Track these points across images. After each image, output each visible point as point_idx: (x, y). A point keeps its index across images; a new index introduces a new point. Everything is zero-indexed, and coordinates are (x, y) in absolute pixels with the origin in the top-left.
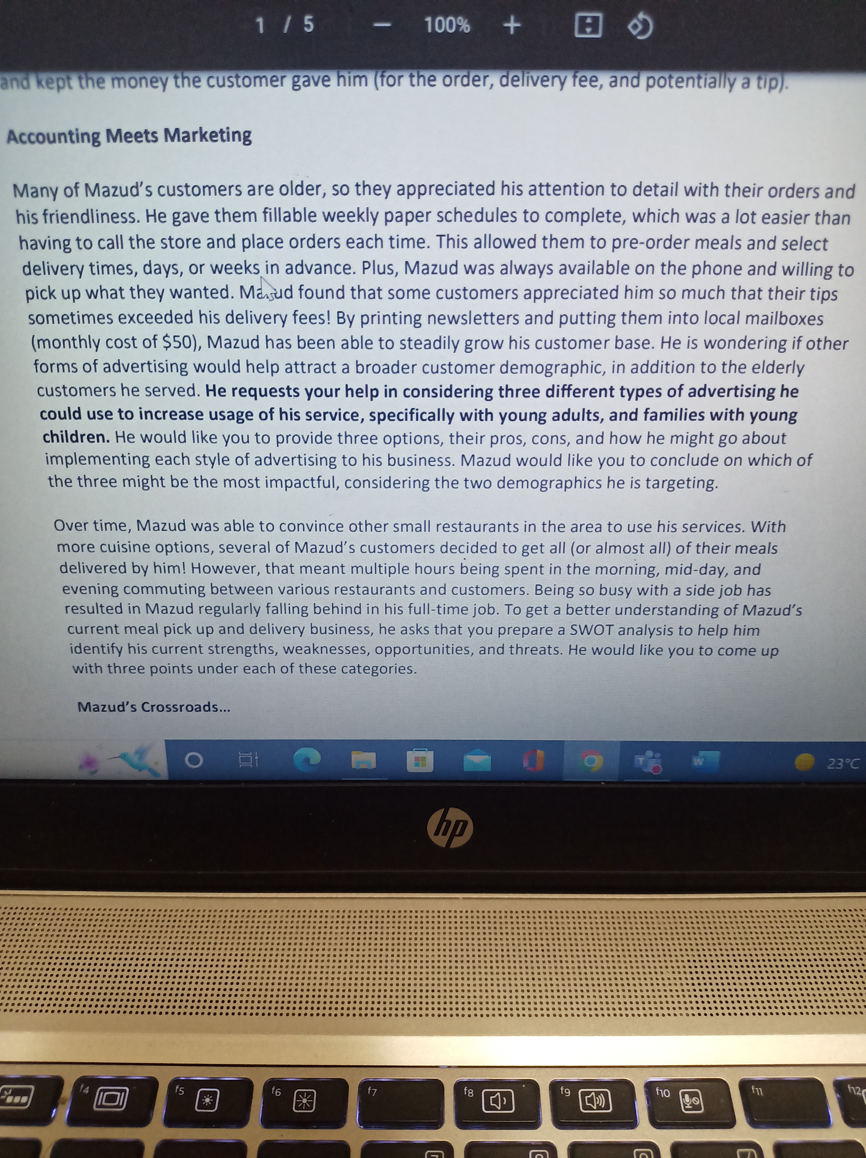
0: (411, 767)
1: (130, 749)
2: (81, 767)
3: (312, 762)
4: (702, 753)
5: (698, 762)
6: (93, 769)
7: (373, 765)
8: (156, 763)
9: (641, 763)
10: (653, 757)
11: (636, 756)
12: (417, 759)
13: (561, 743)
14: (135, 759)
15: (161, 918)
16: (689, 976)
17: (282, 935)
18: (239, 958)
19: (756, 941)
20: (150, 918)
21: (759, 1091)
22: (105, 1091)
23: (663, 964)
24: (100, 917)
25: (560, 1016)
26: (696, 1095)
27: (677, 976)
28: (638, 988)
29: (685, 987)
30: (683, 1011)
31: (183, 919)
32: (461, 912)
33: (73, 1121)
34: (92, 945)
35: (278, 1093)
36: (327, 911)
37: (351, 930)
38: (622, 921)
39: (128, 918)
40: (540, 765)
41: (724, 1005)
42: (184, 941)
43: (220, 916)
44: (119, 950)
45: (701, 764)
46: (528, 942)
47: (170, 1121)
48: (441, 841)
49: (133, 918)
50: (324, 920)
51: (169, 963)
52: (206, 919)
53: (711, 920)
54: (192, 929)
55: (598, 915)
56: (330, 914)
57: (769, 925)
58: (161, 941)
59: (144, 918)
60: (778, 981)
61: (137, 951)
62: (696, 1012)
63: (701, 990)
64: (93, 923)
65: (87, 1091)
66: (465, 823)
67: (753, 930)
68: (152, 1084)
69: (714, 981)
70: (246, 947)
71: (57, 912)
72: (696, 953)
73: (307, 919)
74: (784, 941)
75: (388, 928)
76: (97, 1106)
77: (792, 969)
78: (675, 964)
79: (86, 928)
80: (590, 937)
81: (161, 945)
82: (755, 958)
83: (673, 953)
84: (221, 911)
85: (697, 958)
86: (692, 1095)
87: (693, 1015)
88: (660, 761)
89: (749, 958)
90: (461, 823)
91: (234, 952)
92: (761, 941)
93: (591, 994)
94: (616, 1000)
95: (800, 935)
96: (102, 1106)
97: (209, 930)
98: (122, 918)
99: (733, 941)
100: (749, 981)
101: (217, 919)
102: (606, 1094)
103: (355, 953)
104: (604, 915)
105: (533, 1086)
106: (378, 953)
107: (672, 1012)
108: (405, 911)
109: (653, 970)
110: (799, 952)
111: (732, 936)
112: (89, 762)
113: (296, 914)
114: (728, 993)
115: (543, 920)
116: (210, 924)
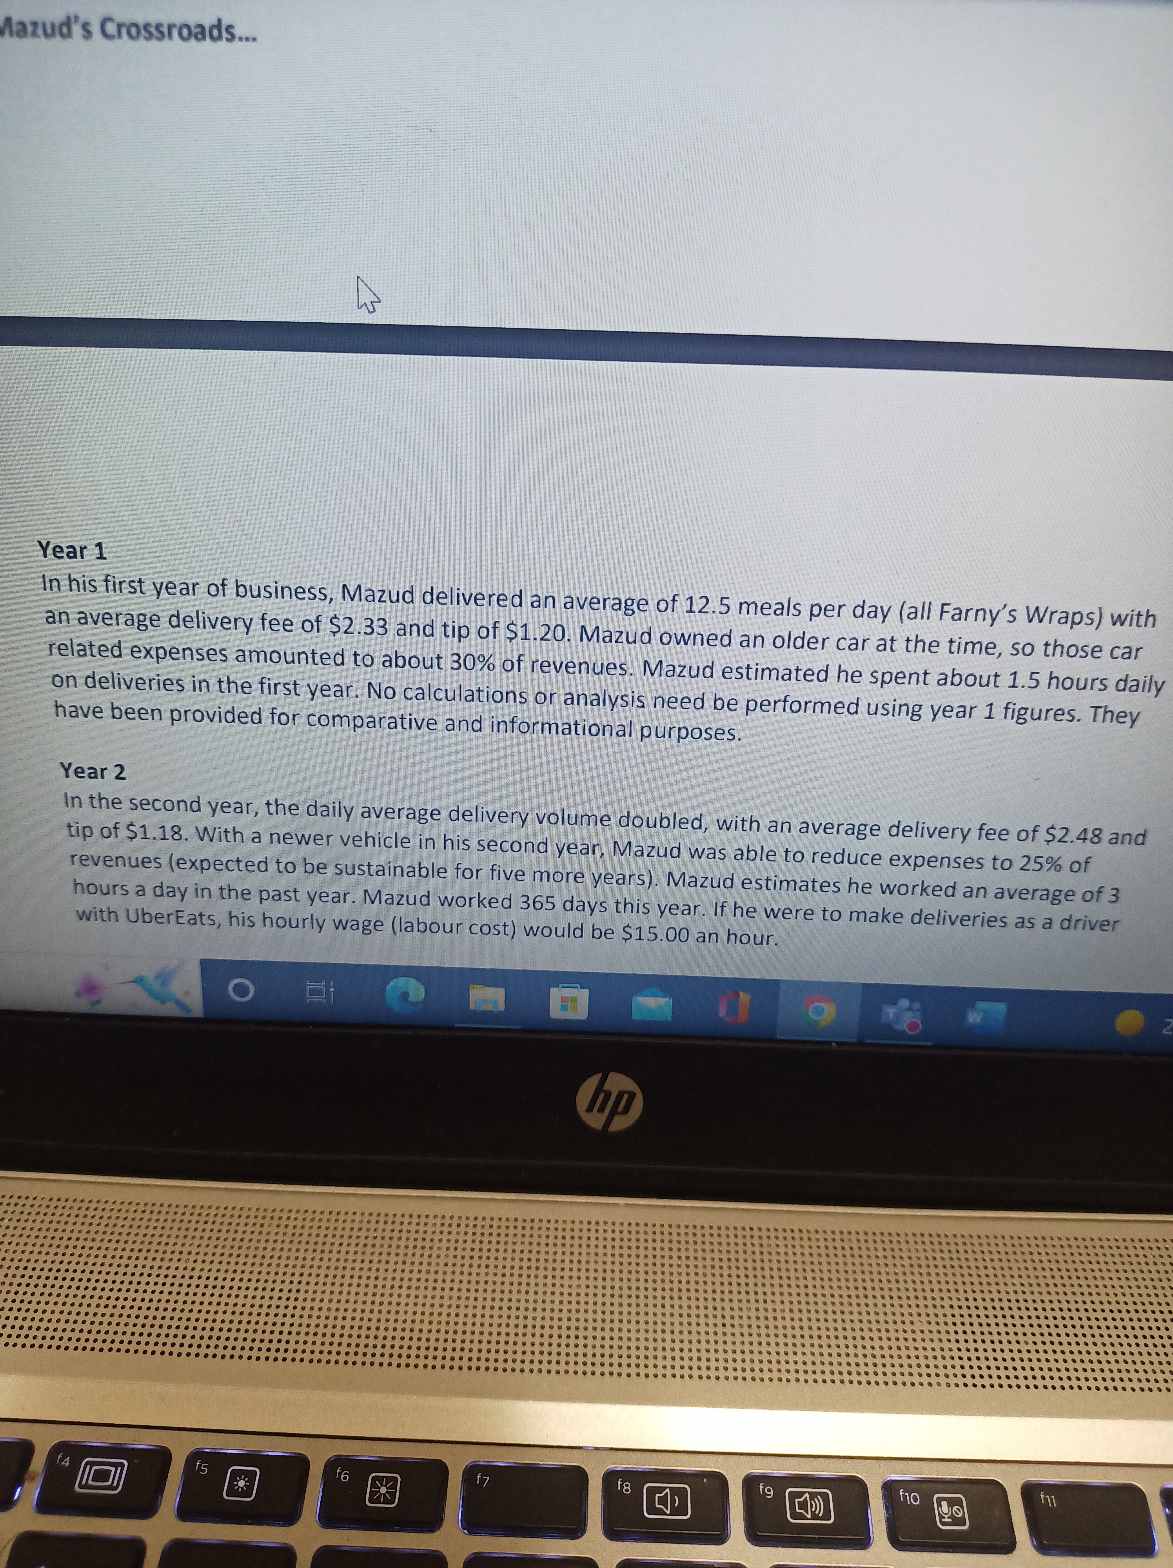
0: (556, 1012)
1: (150, 971)
2: (78, 995)
3: (411, 999)
4: (981, 1005)
5: (974, 1017)
6: (95, 999)
7: (501, 1006)
8: (187, 993)
9: (891, 1016)
10: (910, 1009)
11: (884, 1006)
12: (564, 999)
13: (775, 984)
14: (156, 986)
15: (187, 1218)
16: (952, 1329)
17: (360, 1249)
18: (296, 1279)
19: (1051, 1282)
20: (170, 1217)
21: (1052, 1501)
22: (93, 1464)
23: (914, 1310)
24: (99, 1213)
25: (762, 1380)
26: (958, 1502)
27: (934, 1328)
28: (877, 1343)
29: (946, 1345)
30: (943, 1380)
31: (219, 1220)
32: (622, 1224)
33: (45, 1506)
34: (86, 1252)
35: (345, 1477)
36: (427, 1216)
37: (460, 1245)
38: (855, 1245)
39: (139, 1215)
40: (743, 1014)
41: (1002, 1373)
42: (219, 1251)
43: (272, 1218)
44: (124, 1261)
45: (978, 1020)
46: (717, 1271)
47: (185, 1513)
48: (595, 1120)
49: (147, 1216)
50: (422, 1228)
51: (194, 1282)
52: (251, 1221)
53: (985, 1248)
54: (231, 1235)
55: (821, 1236)
56: (430, 1221)
57: (1069, 1258)
58: (185, 1250)
59: (162, 1217)
60: (1081, 1340)
61: (149, 1263)
62: (960, 1381)
63: (968, 1350)
64: (88, 1220)
65: (66, 1463)
66: (632, 1096)
67: (1046, 1265)
68: (163, 1456)
69: (987, 1338)
70: (308, 1263)
71: (37, 1203)
72: (962, 1295)
73: (397, 1227)
74: (1092, 1282)
75: (514, 1243)
76: (80, 1486)
77: (1103, 1324)
78: (931, 1311)
79: (78, 1227)
80: (808, 1268)
81: (184, 1257)
82: (1048, 1306)
83: (929, 1294)
84: (274, 1210)
85: (964, 1303)
86: (952, 1503)
87: (957, 1385)
88: (919, 1015)
89: (1039, 1305)
90: (626, 1097)
91: (290, 1270)
92: (1058, 1281)
93: (808, 1350)
94: (844, 1360)
95: (1114, 1275)
96: (87, 1486)
97: (255, 1237)
98: (131, 1215)
99: (1016, 1281)
100: (1038, 1339)
101: (267, 1222)
102: (825, 1497)
103: (465, 1278)
104: (829, 1236)
105: (719, 1481)
106: (499, 1279)
107: (925, 1380)
108: (541, 1221)
109: (899, 1319)
110: (1112, 1299)
111: (1015, 1273)
112: (90, 988)
113: (382, 1219)
114: (1008, 1355)
115: (740, 1241)
116: (257, 1229)
